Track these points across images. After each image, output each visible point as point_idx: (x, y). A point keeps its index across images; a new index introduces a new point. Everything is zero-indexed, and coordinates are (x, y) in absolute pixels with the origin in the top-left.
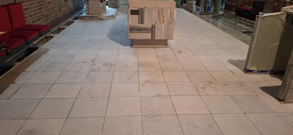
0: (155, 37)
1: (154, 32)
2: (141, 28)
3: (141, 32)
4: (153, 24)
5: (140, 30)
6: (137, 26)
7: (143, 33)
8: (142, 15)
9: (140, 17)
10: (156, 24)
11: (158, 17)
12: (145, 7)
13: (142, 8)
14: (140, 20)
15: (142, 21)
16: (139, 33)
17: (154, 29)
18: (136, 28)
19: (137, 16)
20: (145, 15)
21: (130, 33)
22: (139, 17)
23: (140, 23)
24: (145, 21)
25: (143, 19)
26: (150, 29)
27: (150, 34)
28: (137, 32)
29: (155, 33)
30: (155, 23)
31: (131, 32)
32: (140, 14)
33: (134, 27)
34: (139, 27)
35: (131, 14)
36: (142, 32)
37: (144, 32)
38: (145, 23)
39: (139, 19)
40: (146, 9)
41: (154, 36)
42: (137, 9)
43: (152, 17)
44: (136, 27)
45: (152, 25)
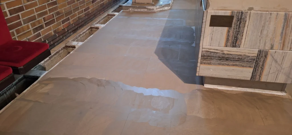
0: (260, 77)
1: (263, 65)
2: (231, 56)
3: (228, 65)
4: (262, 48)
5: (227, 59)
6: (222, 51)
7: (234, 65)
8: (239, 27)
9: (233, 32)
10: (272, 48)
11: (282, 33)
12: (251, 9)
13: (243, 10)
14: (230, 38)
15: (237, 40)
16: (223, 65)
17: (262, 60)
18: (218, 55)
19: (226, 29)
20: (246, 28)
21: (201, 63)
22: (229, 32)
23: (229, 44)
24: (243, 40)
25: (239, 37)
26: (252, 59)
27: (251, 70)
28: (220, 64)
29: (262, 69)
30: (267, 47)
31: (204, 63)
32: (233, 25)
33: (215, 52)
34: (226, 52)
35: (211, 25)
36: (232, 63)
37: (236, 65)
38: (242, 46)
39: (228, 36)
40: (252, 12)
41: (258, 74)
42: (228, 13)
43: (265, 32)
44: (217, 53)
45: (260, 51)
